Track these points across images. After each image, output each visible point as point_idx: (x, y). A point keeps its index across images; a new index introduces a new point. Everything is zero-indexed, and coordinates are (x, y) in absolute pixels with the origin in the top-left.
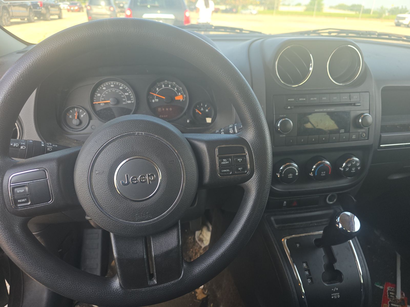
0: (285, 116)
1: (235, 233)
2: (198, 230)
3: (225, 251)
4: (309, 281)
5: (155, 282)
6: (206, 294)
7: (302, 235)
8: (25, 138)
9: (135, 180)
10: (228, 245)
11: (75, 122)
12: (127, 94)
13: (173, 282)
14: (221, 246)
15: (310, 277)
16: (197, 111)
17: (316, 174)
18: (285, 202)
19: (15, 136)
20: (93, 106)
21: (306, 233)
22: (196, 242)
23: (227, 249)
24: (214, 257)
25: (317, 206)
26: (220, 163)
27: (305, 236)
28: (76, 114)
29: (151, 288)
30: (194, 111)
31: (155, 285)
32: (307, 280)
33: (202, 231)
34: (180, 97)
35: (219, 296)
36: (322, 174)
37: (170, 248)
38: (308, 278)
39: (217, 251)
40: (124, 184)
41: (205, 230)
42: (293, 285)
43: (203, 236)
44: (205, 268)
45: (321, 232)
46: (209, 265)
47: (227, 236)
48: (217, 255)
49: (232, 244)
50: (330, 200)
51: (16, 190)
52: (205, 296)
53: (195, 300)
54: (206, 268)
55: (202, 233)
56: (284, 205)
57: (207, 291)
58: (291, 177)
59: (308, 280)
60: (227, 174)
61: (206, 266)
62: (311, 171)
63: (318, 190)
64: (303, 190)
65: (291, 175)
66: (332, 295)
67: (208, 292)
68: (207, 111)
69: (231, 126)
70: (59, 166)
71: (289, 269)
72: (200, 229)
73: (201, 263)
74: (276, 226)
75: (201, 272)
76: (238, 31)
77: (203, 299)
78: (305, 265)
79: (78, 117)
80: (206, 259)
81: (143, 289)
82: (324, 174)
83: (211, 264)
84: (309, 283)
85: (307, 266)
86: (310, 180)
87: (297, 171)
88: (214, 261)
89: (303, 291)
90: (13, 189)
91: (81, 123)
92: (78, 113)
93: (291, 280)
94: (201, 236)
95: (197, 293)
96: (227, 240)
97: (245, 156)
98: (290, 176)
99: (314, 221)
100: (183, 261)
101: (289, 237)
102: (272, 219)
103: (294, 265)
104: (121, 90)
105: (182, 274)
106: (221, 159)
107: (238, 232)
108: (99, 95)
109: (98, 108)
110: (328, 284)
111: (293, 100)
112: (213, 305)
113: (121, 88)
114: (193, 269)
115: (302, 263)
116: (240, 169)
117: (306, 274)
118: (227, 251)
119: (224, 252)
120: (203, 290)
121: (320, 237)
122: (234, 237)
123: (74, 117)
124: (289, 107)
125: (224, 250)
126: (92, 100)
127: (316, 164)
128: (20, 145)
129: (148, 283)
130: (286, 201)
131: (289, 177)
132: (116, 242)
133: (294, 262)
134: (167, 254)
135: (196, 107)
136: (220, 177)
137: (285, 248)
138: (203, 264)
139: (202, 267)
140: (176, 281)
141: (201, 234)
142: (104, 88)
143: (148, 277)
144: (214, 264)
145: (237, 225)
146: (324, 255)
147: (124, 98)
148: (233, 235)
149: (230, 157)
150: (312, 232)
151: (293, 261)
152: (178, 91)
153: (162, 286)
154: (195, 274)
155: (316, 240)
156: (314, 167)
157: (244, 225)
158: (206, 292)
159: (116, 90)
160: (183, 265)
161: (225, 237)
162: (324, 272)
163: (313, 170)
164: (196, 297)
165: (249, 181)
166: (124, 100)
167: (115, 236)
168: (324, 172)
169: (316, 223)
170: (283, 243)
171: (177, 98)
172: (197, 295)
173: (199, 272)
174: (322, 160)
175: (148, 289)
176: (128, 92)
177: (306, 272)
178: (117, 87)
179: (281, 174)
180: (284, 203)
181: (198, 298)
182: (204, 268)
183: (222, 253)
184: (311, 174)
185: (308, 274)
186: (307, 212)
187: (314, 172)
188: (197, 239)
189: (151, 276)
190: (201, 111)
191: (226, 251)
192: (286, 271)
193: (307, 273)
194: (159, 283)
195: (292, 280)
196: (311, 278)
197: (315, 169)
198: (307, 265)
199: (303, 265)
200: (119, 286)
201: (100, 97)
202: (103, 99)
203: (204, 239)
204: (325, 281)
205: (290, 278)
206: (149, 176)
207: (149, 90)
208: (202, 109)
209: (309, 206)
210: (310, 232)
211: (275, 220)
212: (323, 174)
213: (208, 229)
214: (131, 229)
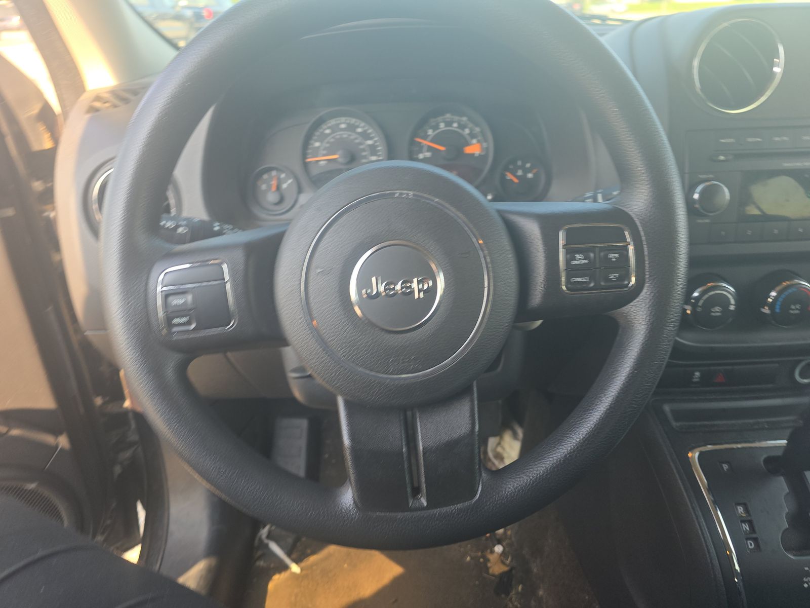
0: (711, 176)
1: (597, 413)
2: (494, 435)
3: (572, 451)
4: (751, 545)
5: (422, 504)
6: (508, 566)
7: (734, 446)
8: (185, 214)
9: (391, 290)
10: (578, 440)
11: (272, 197)
12: (370, 142)
13: (459, 506)
14: (562, 439)
15: (753, 535)
16: (509, 176)
17: (777, 310)
18: (697, 374)
19: (167, 210)
20: (305, 165)
21: (745, 442)
22: (490, 460)
23: (577, 448)
24: (548, 462)
25: (770, 386)
26: (568, 262)
27: (743, 448)
28: (274, 183)
29: (415, 514)
30: (503, 177)
31: (424, 509)
32: (745, 541)
33: (501, 438)
34: (474, 149)
35: (535, 570)
36: (793, 310)
37: (455, 436)
38: (748, 539)
39: (553, 451)
40: (370, 297)
41: (507, 437)
42: (713, 549)
43: (504, 449)
44: (527, 484)
45: (784, 442)
46: (537, 478)
47: (577, 420)
48: (555, 458)
49: (589, 436)
50: (802, 375)
51: (170, 299)
52: (505, 569)
53: (485, 575)
54: (529, 484)
55: (502, 443)
56: (695, 380)
57: (509, 559)
58: (718, 314)
59: (749, 542)
60: (582, 287)
61: (531, 480)
62: (765, 303)
63: (780, 347)
64: (745, 345)
65: (717, 309)
66: (805, 580)
67: (511, 561)
68: (530, 176)
69: (588, 195)
70: (248, 256)
71: (703, 516)
72: (498, 433)
73: (518, 473)
74: (675, 424)
75: (519, 491)
76: (597, 21)
77: (503, 575)
78: (740, 509)
79: (278, 188)
80: (531, 465)
81: (400, 515)
82: (797, 309)
83: (540, 476)
84: (751, 549)
85: (745, 513)
86: (763, 323)
87: (733, 301)
88: (547, 470)
89: (737, 567)
90: (167, 296)
91: (281, 200)
92: (279, 179)
93: (708, 539)
94: (499, 449)
95: (489, 560)
96: (578, 430)
97: (626, 248)
98: (717, 311)
99: (763, 420)
100: (481, 465)
101: (703, 449)
102: (667, 408)
103: (716, 509)
104: (359, 134)
105: (479, 492)
106: (571, 253)
107: (602, 412)
108: (317, 144)
109: (315, 171)
110: (794, 555)
111: (732, 140)
112: (522, 589)
113: (359, 130)
114: (502, 484)
115: (734, 504)
116: (612, 276)
117: (744, 529)
118: (578, 451)
119: (571, 453)
120: (502, 557)
121: (780, 453)
122: (592, 423)
123: (269, 187)
124: (722, 158)
125: (569, 448)
126: (304, 155)
127: (778, 288)
128: (177, 227)
129: (408, 504)
130: (699, 371)
131: (713, 314)
132: (350, 416)
133: (715, 502)
134: (450, 447)
135: (506, 169)
136: (567, 293)
137: (694, 471)
138: (522, 475)
139: (522, 482)
140: (467, 504)
141: (499, 444)
142: (328, 131)
143: (409, 490)
144: (546, 475)
145: (600, 397)
146: (788, 494)
147: (364, 150)
148: (591, 418)
149: (592, 250)
150: (760, 440)
151: (712, 498)
152: (472, 136)
153: (437, 511)
154: (507, 494)
155: (768, 460)
156: (773, 294)
157: (617, 397)
158: (508, 562)
159: (350, 135)
160: (481, 475)
161: (573, 422)
162: (787, 529)
163: (770, 300)
164: (488, 569)
165: (632, 304)
166: (364, 154)
167: (348, 404)
168: (798, 306)
169: (768, 422)
170: (690, 460)
171: (468, 150)
172: (489, 565)
173: (515, 492)
174: (791, 278)
175: (408, 514)
176: (371, 139)
177: (743, 525)
178: (351, 128)
179: (694, 306)
180: (694, 375)
181: (491, 571)
182: (524, 484)
183: (566, 456)
184: (766, 310)
185: (748, 529)
186: (747, 399)
187: (772, 306)
188: (490, 454)
189: (416, 491)
190: (517, 177)
191: (574, 451)
192: (697, 519)
193: (746, 527)
194: (432, 504)
195: (710, 539)
196: (755, 540)
197: (776, 298)
198: (747, 510)
199: (737, 509)
200: (352, 502)
201: (318, 147)
202: (325, 152)
203: (505, 455)
204: (788, 549)
205: (705, 535)
206: (419, 282)
207: (415, 134)
208: (520, 173)
209: (753, 387)
210: (753, 442)
211: (673, 411)
212: (795, 309)
213: (515, 436)
214: (380, 390)
